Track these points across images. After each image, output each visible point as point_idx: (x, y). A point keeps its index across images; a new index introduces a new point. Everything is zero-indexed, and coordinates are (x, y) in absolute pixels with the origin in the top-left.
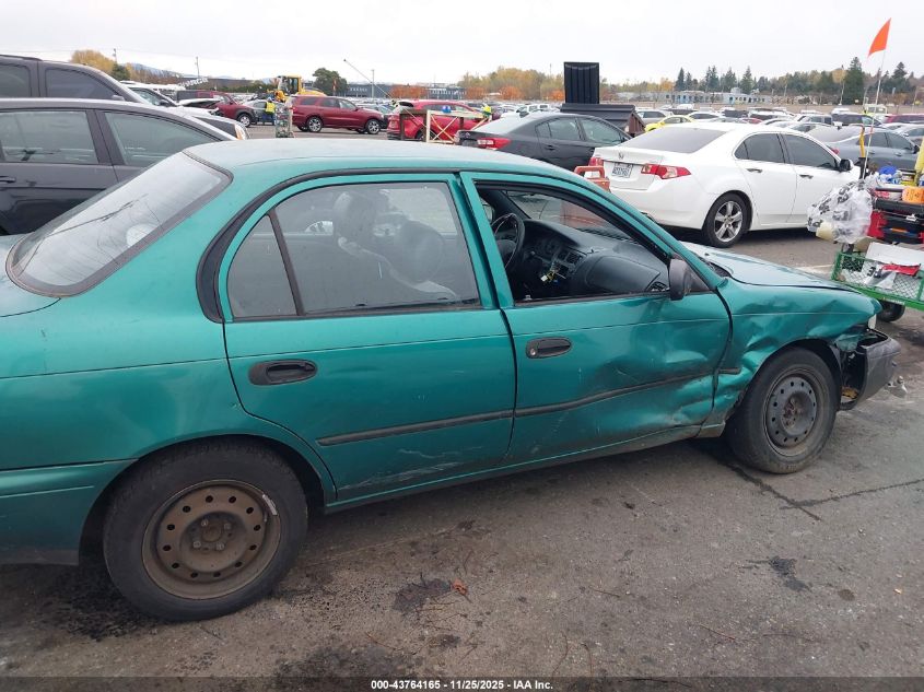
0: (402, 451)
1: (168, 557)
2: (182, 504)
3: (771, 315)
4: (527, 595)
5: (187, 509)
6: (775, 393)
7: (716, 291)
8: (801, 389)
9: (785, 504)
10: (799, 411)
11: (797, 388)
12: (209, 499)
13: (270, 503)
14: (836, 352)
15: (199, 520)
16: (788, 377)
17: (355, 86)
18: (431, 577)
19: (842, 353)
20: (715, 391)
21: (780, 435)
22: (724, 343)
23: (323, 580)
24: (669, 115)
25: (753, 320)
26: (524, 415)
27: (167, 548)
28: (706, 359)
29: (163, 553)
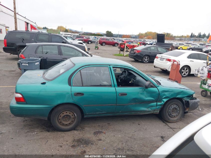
0: (97, 109)
1: (60, 121)
2: (62, 113)
3: (168, 93)
4: (115, 135)
5: (63, 114)
6: (170, 107)
7: (157, 87)
8: (176, 107)
9: (169, 128)
10: (175, 111)
11: (175, 107)
12: (66, 113)
13: (75, 114)
14: (184, 101)
15: (65, 116)
16: (172, 104)
17: (115, 35)
18: (100, 130)
19: (186, 101)
20: (157, 105)
21: (171, 115)
22: (158, 97)
23: (83, 129)
24: (185, 44)
25: (165, 93)
26: (118, 105)
27: (60, 119)
28: (154, 99)
29: (59, 120)
